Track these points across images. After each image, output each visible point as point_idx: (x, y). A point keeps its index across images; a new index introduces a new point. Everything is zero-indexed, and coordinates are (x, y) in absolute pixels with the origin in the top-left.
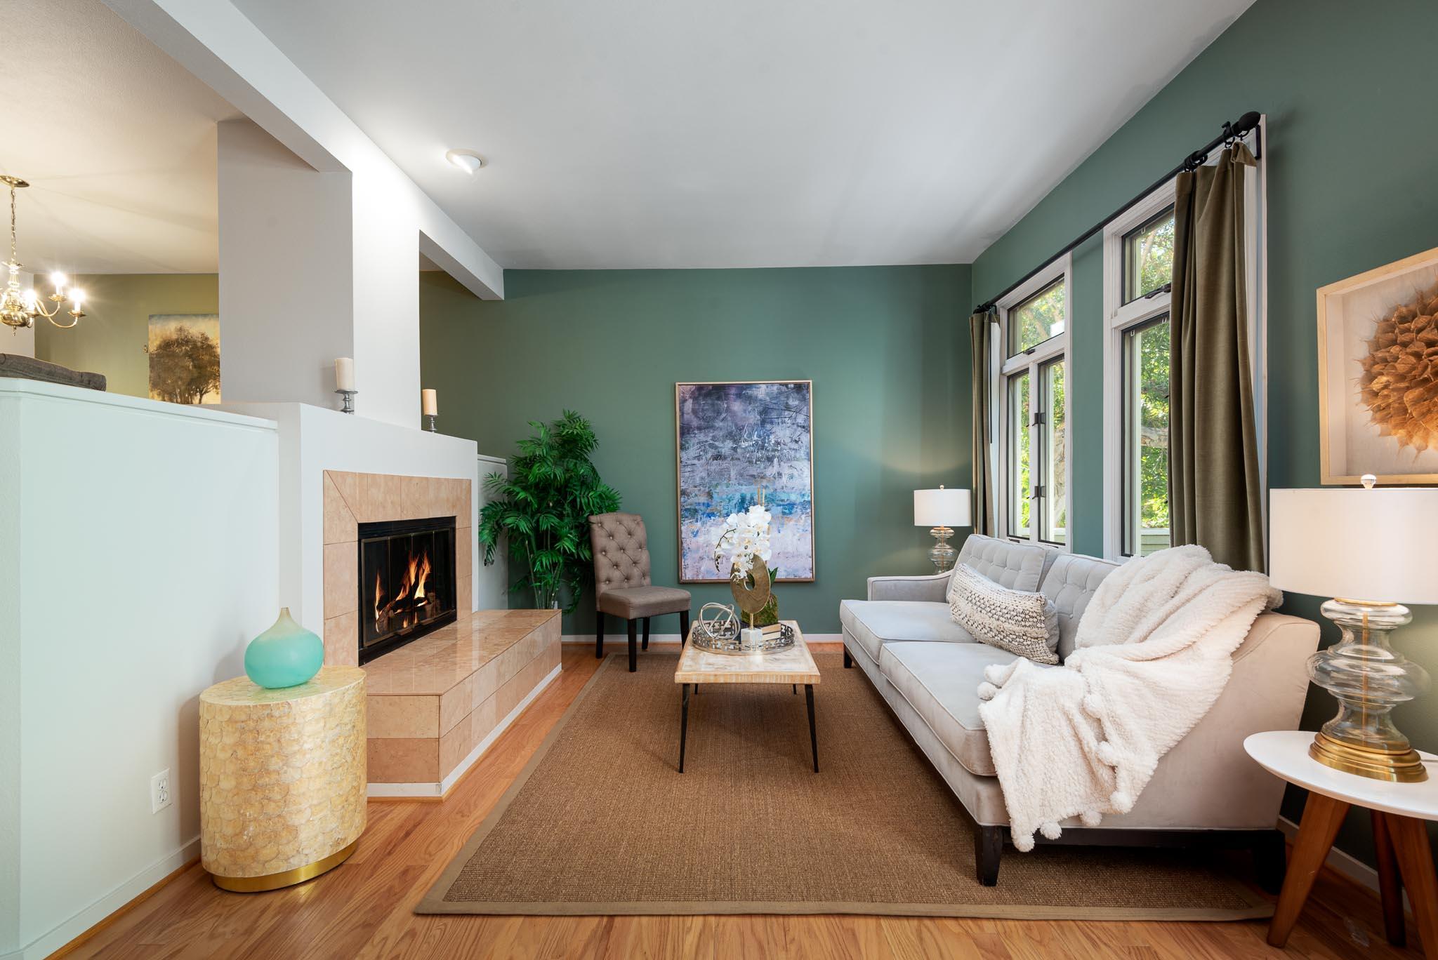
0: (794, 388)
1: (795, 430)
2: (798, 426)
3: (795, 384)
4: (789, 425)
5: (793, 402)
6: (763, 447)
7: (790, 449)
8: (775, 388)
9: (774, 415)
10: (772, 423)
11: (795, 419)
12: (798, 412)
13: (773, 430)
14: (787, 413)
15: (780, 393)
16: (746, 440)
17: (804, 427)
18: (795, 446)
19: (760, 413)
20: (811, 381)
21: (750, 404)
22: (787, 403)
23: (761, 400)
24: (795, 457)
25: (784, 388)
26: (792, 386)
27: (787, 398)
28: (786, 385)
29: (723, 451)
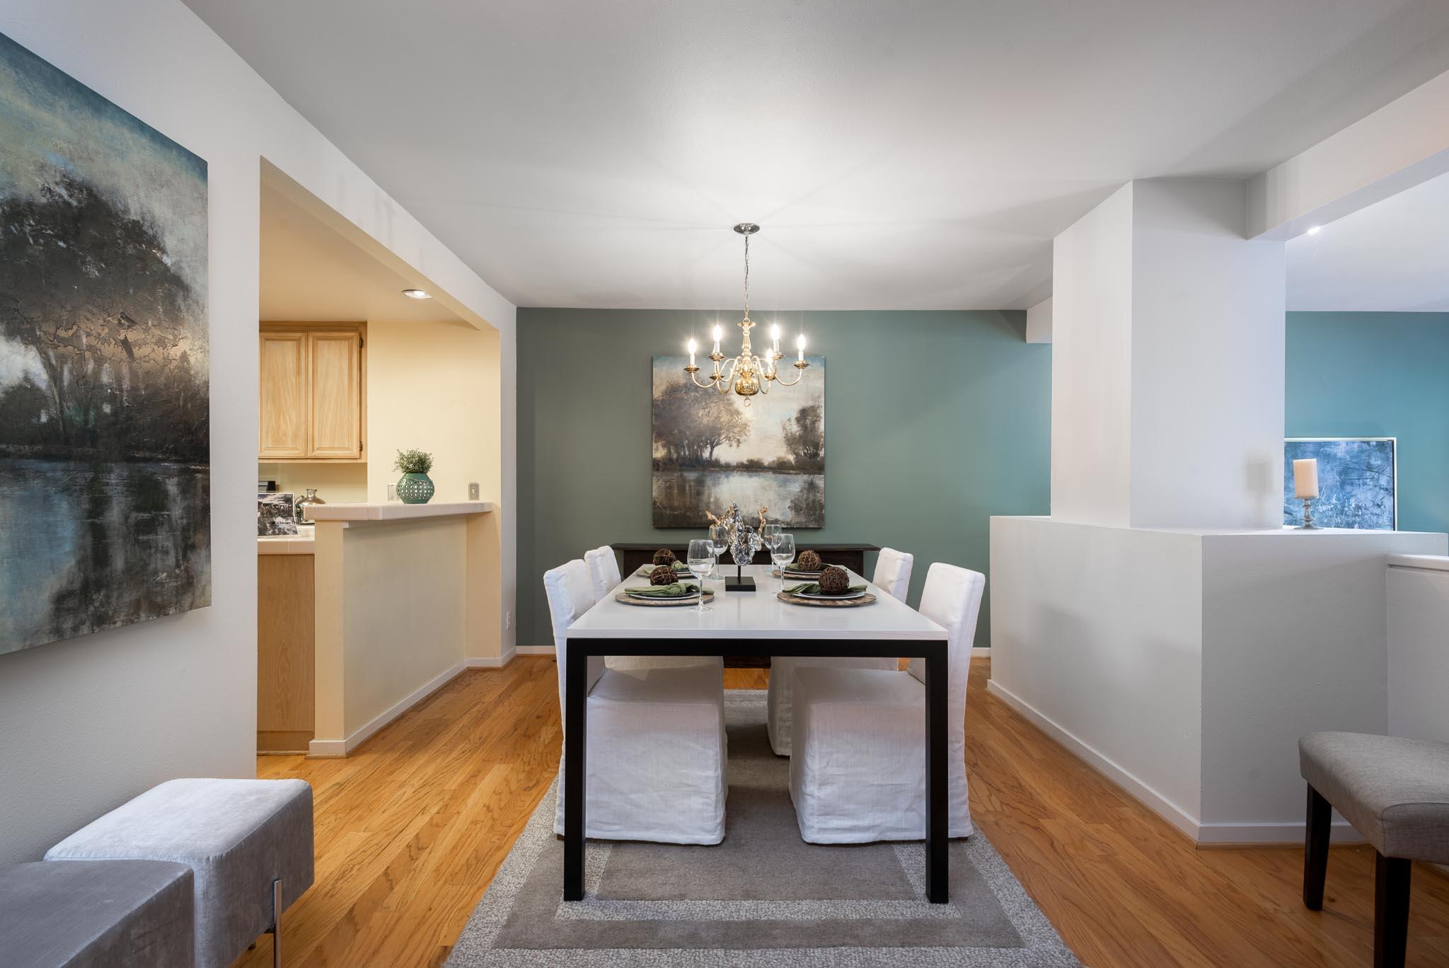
0: (1377, 445)
1: (1378, 493)
2: (1381, 488)
3: (1378, 442)
4: (1370, 487)
5: (1375, 462)
6: (1342, 512)
7: (1372, 514)
8: (1356, 446)
9: (1354, 476)
10: (1352, 484)
11: (1378, 480)
12: (1380, 472)
13: (1354, 493)
14: (1368, 473)
15: (1362, 451)
16: (1323, 504)
17: (1387, 490)
18: (1377, 511)
19: (1340, 474)
20: (1395, 439)
21: (1328, 462)
22: (1369, 463)
23: (1340, 459)
24: (1377, 523)
25: (1365, 446)
26: (1374, 443)
27: (1369, 456)
28: (1368, 443)
29: (1298, 515)
